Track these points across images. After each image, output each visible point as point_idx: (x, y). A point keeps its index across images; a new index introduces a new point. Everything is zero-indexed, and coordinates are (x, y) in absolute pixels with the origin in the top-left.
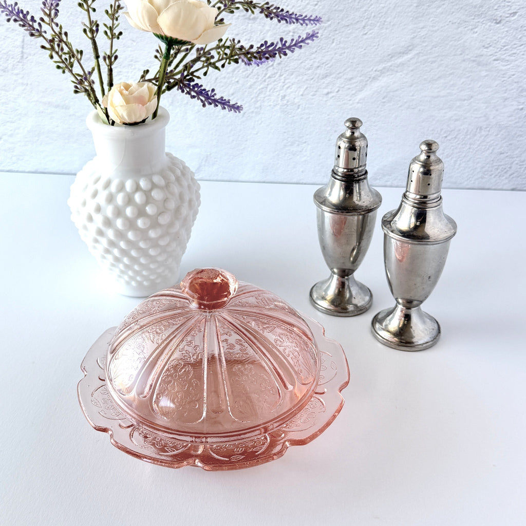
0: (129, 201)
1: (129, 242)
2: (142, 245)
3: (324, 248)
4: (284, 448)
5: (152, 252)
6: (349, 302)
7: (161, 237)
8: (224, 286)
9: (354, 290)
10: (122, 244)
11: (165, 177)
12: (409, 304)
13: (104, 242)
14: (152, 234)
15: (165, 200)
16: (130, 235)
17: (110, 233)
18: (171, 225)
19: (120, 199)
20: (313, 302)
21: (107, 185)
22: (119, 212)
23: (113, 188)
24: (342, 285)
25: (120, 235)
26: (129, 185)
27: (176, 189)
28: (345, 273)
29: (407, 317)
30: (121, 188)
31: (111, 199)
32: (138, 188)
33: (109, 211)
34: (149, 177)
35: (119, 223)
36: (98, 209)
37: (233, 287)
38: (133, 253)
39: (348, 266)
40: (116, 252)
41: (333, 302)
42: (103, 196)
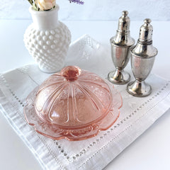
0: (48, 39)
1: (48, 54)
4: (98, 132)
10: (45, 55)
11: (59, 29)
12: (140, 80)
13: (38, 54)
16: (48, 51)
19: (44, 38)
21: (39, 33)
22: (44, 43)
23: (41, 34)
24: (120, 74)
25: (45, 51)
26: (46, 33)
29: (140, 85)
30: (44, 34)
31: (41, 39)
32: (50, 34)
33: (40, 43)
35: (44, 47)
36: (36, 42)
39: (122, 66)
42: (37, 38)
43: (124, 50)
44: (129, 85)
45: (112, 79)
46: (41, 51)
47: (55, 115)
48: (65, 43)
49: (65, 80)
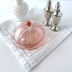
0: (20, 9)
11: (24, 5)
15: (25, 8)
16: (20, 13)
19: (18, 9)
21: (16, 7)
22: (18, 11)
23: (17, 7)
24: (48, 22)
26: (19, 6)
27: (26, 7)
29: (56, 27)
30: (18, 7)
32: (21, 7)
33: (17, 10)
34: (22, 5)
35: (18, 12)
36: (15, 10)
42: (16, 8)
43: (49, 13)
44: (51, 27)
45: (45, 24)
46: (17, 13)
47: (23, 39)
48: (26, 10)
49: (26, 26)
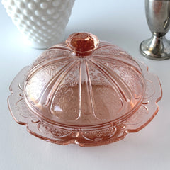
1: (36, 17)
2: (43, 18)
3: (148, 20)
4: (125, 134)
5: (49, 23)
6: (162, 51)
7: (55, 14)
8: (91, 43)
9: (165, 45)
10: (32, 18)
13: (21, 17)
14: (49, 12)
16: (36, 13)
17: (25, 12)
18: (60, 7)
20: (142, 52)
25: (30, 13)
28: (160, 35)
37: (96, 43)
38: (38, 23)
39: (162, 31)
40: (28, 22)
41: (153, 52)
